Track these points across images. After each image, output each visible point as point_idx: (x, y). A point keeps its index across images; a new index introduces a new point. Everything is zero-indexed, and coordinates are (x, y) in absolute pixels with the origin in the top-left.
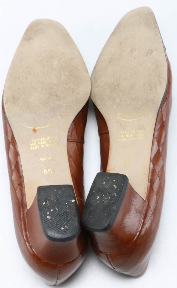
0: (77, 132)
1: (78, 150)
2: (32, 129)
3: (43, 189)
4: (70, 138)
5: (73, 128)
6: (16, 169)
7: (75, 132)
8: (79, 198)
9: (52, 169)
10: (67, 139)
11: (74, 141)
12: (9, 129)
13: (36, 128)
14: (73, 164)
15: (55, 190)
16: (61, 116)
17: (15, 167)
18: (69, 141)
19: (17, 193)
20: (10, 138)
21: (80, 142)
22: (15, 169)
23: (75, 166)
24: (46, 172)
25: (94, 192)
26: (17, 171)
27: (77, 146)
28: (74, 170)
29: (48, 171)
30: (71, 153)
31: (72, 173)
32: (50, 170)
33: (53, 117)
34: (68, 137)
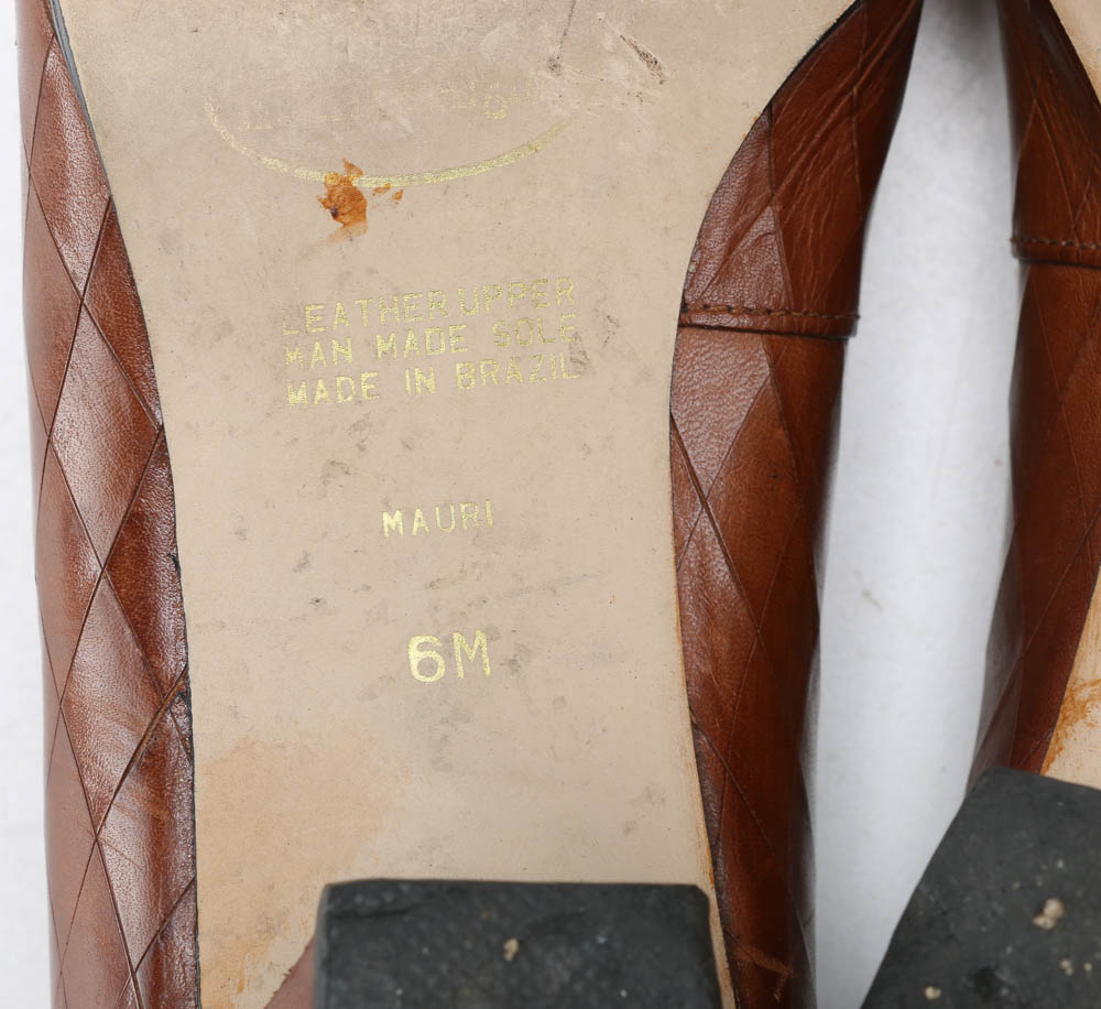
0: (788, 231)
1: (787, 415)
2: (323, 194)
3: (380, 915)
4: (713, 298)
5: (751, 180)
6: (116, 586)
7: (766, 222)
8: (747, 954)
9: (492, 636)
10: (684, 306)
11: (746, 321)
12: (77, 156)
13: (365, 184)
14: (721, 571)
15: (512, 946)
16: (644, 56)
17: (111, 564)
18: (701, 320)
19: (107, 851)
20: (80, 256)
21: (810, 334)
22: (104, 587)
23: (733, 590)
24: (428, 667)
25: (931, 993)
26: (127, 611)
27: (779, 375)
28: (723, 642)
29: (448, 654)
30: (710, 459)
31: (707, 668)
32: (471, 640)
33: (554, 66)
34: (691, 280)
